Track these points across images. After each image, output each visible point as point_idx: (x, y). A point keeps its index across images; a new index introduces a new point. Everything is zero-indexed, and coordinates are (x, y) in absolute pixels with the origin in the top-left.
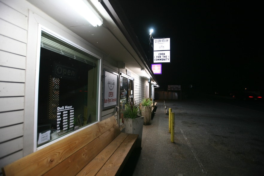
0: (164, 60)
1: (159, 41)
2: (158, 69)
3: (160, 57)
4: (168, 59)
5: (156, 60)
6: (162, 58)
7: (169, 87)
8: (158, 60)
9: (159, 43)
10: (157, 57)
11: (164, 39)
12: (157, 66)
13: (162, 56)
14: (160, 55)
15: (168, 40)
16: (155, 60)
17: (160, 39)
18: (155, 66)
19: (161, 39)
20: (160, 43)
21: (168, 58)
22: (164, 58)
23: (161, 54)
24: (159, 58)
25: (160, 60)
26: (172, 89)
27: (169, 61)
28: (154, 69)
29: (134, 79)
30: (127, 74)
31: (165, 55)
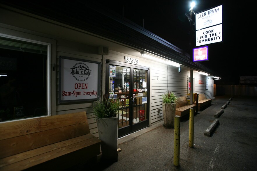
0: (212, 39)
1: (204, 16)
2: (203, 54)
3: (206, 36)
4: (218, 38)
5: (200, 42)
6: (208, 37)
7: (242, 78)
8: (203, 41)
9: (204, 17)
10: (202, 38)
11: (211, 10)
12: (201, 50)
13: (208, 35)
14: (206, 34)
15: (218, 10)
16: (198, 42)
17: (205, 12)
18: (198, 50)
19: (207, 12)
20: (206, 16)
21: (218, 35)
22: (212, 37)
23: (207, 32)
24: (205, 39)
25: (206, 40)
26: (249, 82)
27: (221, 40)
28: (197, 55)
29: (149, 69)
30: (125, 62)
31: (214, 32)
